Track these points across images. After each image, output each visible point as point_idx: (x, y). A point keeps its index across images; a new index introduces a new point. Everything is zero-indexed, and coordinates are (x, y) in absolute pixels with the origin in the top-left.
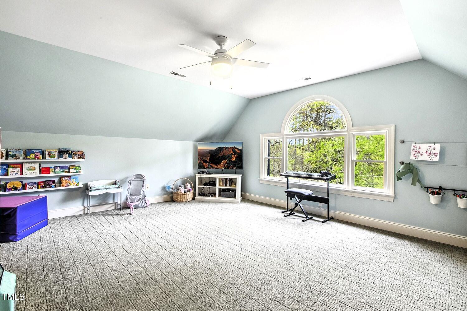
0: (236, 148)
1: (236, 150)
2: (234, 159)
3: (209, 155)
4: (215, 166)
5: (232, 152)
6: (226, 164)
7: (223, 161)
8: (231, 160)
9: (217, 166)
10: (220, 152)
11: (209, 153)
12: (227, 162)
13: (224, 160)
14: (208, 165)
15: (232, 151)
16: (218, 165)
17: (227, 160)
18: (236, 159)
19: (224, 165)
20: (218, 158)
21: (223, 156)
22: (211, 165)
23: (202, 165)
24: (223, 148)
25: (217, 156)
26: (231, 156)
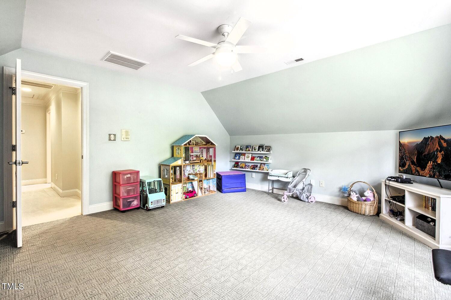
0: (443, 139)
1: (442, 141)
2: (439, 161)
3: (416, 152)
4: (421, 172)
5: (437, 146)
6: (431, 169)
7: (428, 163)
8: (437, 162)
9: (423, 172)
10: (426, 148)
11: (416, 149)
12: (432, 165)
13: (430, 162)
14: (415, 169)
15: (437, 144)
16: (424, 170)
17: (433, 162)
18: (442, 160)
19: (430, 172)
20: (423, 157)
21: (429, 154)
22: (418, 169)
23: (411, 168)
24: (429, 138)
25: (423, 155)
26: (437, 155)
